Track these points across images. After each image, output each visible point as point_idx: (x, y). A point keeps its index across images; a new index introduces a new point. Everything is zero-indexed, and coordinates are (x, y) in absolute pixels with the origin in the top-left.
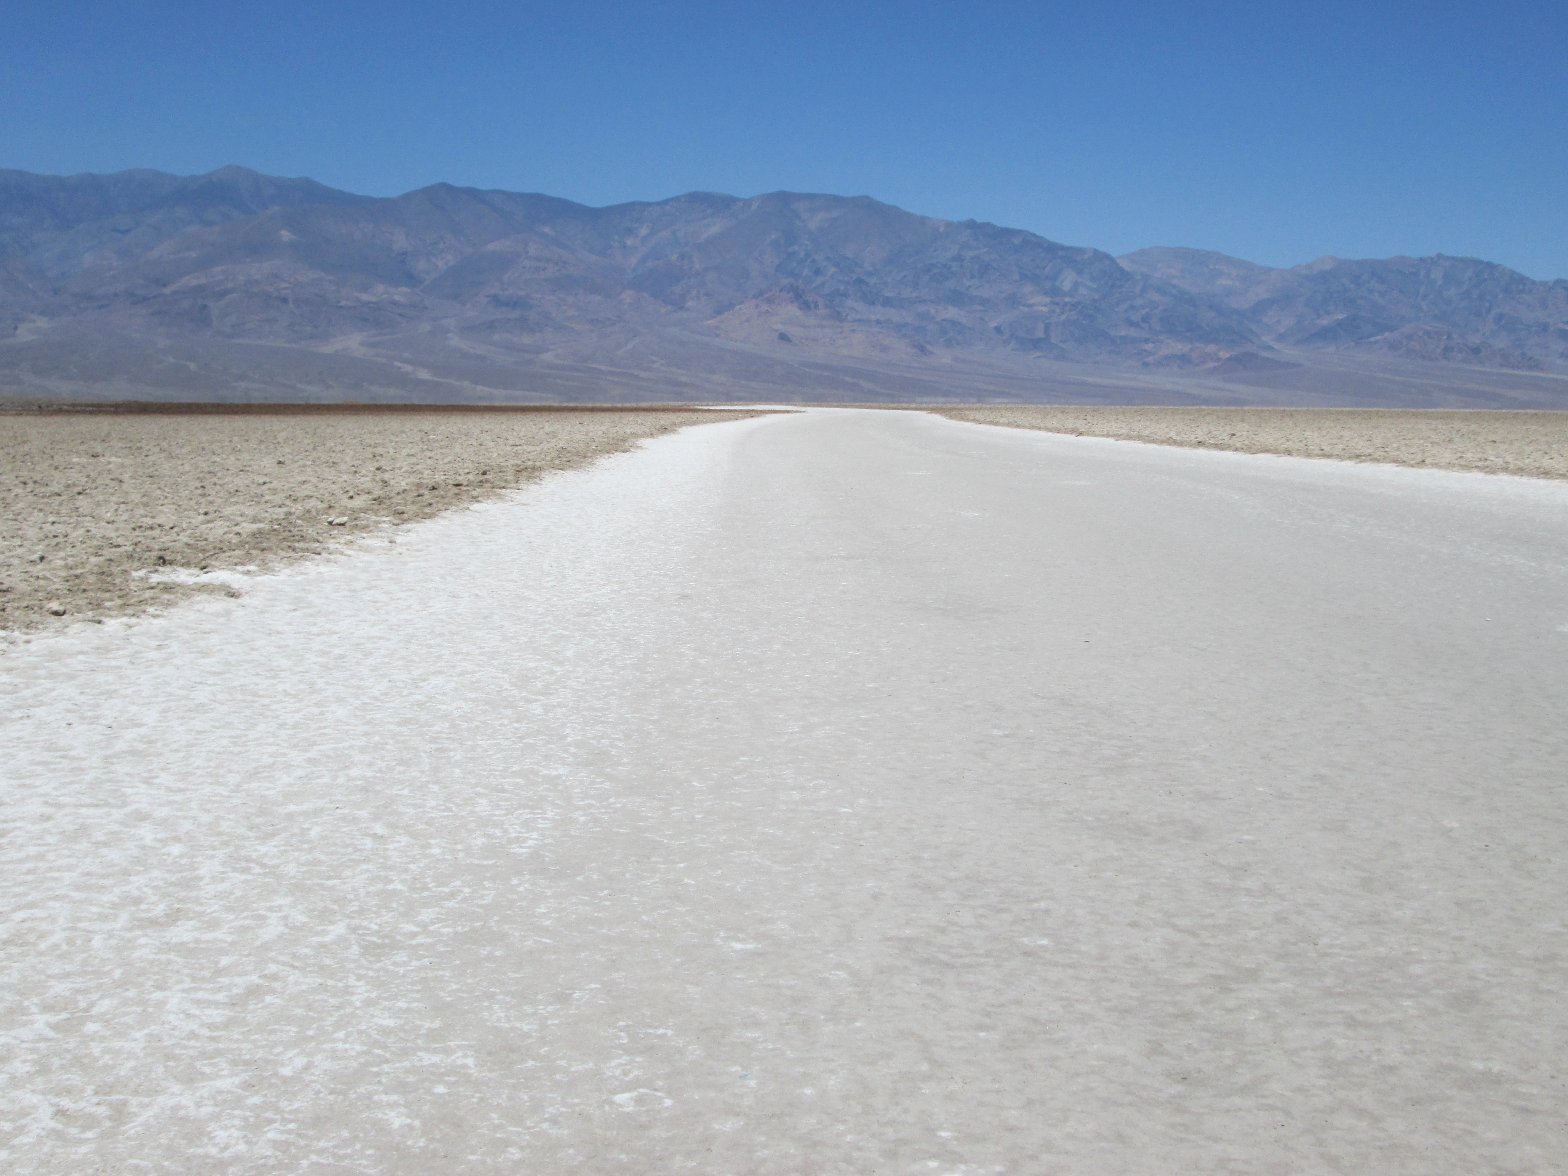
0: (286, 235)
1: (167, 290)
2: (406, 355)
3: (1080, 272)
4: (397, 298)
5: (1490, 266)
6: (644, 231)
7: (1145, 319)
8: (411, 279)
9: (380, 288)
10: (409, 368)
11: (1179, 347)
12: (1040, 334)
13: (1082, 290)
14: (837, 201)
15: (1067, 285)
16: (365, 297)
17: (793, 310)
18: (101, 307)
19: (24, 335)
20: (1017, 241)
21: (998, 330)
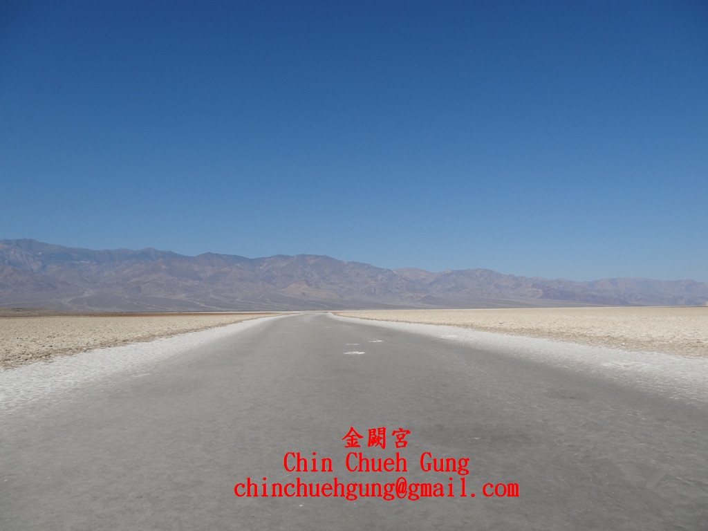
0: (164, 267)
1: (129, 282)
2: (198, 300)
3: (383, 275)
4: (195, 284)
5: (491, 271)
6: (265, 265)
7: (401, 287)
8: (200, 279)
9: (191, 281)
10: (198, 303)
11: (411, 294)
12: (373, 292)
13: (384, 280)
14: (317, 257)
15: (380, 279)
16: (186, 284)
17: (306, 286)
18: (109, 287)
19: (86, 295)
20: (366, 267)
21: (362, 291)
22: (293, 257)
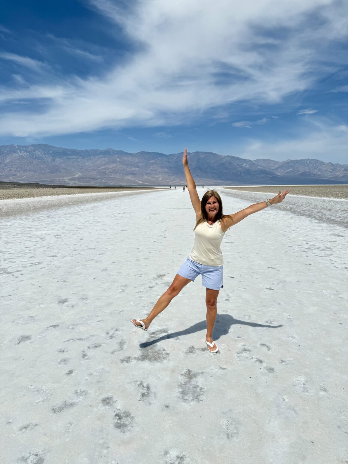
0: (118, 160)
1: (100, 169)
3: (246, 164)
4: (136, 170)
6: (175, 159)
8: (138, 167)
10: (138, 181)
15: (244, 166)
16: (131, 170)
18: (89, 171)
19: (77, 176)
20: (236, 159)
21: (233, 174)
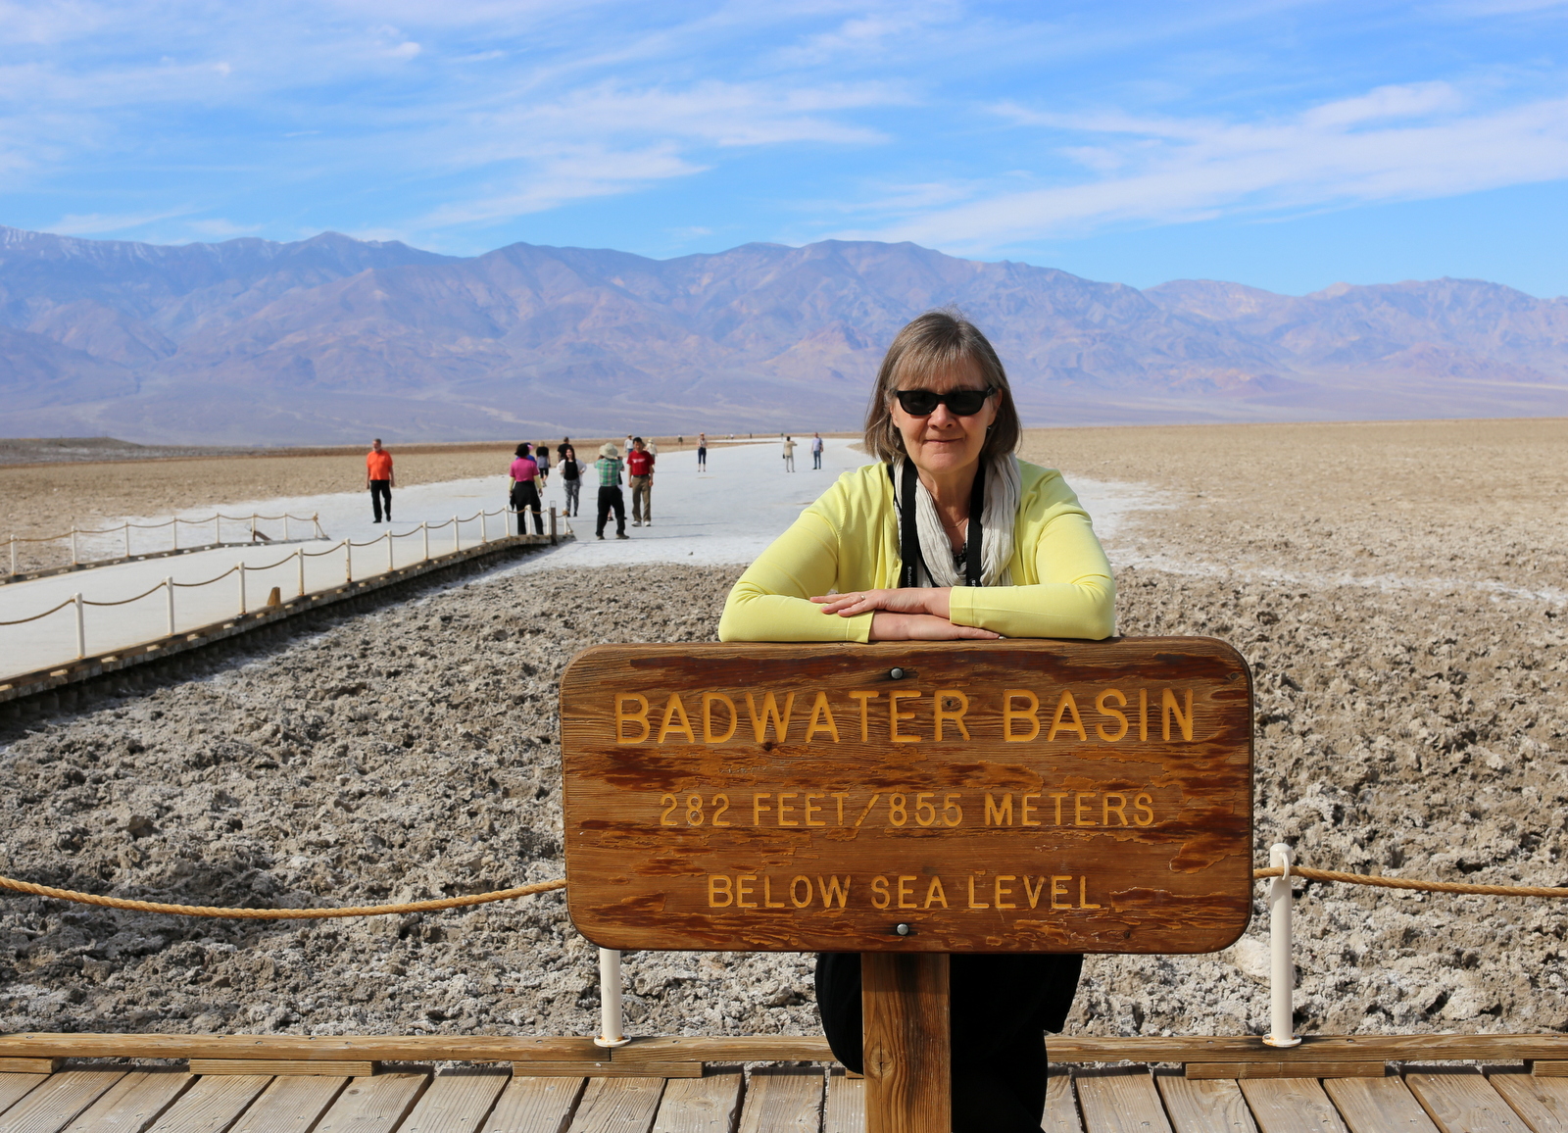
0: (379, 294)
1: (272, 347)
2: (492, 400)
3: (1108, 307)
4: (482, 348)
5: (1493, 286)
7: (1170, 347)
9: (466, 340)
10: (494, 412)
11: (1202, 372)
12: (1073, 364)
13: (1111, 322)
14: (882, 247)
15: (1097, 318)
17: (845, 349)
18: (214, 364)
22: (800, 251)
